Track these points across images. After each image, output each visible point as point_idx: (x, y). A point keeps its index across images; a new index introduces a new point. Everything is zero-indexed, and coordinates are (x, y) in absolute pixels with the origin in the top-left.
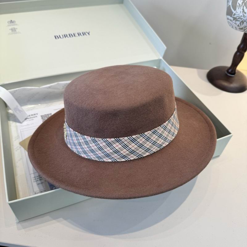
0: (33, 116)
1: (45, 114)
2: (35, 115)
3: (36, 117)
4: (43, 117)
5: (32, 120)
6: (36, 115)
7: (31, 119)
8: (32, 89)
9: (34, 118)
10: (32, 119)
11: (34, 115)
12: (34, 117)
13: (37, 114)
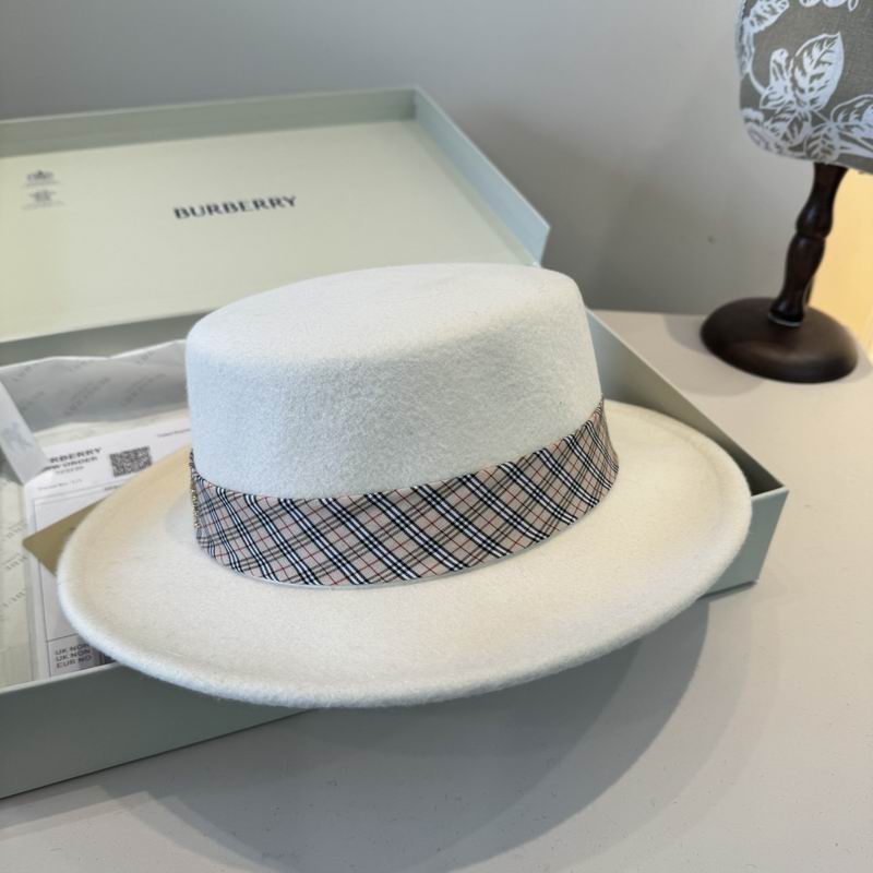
0: (81, 457)
1: (126, 449)
2: (89, 455)
3: (93, 459)
4: (119, 460)
5: (77, 469)
6: (95, 454)
7: (74, 466)
8: (84, 363)
9: (84, 465)
10: (78, 465)
11: (88, 452)
12: (87, 460)
13: (98, 451)
